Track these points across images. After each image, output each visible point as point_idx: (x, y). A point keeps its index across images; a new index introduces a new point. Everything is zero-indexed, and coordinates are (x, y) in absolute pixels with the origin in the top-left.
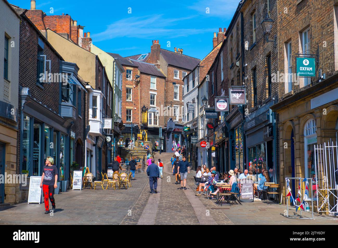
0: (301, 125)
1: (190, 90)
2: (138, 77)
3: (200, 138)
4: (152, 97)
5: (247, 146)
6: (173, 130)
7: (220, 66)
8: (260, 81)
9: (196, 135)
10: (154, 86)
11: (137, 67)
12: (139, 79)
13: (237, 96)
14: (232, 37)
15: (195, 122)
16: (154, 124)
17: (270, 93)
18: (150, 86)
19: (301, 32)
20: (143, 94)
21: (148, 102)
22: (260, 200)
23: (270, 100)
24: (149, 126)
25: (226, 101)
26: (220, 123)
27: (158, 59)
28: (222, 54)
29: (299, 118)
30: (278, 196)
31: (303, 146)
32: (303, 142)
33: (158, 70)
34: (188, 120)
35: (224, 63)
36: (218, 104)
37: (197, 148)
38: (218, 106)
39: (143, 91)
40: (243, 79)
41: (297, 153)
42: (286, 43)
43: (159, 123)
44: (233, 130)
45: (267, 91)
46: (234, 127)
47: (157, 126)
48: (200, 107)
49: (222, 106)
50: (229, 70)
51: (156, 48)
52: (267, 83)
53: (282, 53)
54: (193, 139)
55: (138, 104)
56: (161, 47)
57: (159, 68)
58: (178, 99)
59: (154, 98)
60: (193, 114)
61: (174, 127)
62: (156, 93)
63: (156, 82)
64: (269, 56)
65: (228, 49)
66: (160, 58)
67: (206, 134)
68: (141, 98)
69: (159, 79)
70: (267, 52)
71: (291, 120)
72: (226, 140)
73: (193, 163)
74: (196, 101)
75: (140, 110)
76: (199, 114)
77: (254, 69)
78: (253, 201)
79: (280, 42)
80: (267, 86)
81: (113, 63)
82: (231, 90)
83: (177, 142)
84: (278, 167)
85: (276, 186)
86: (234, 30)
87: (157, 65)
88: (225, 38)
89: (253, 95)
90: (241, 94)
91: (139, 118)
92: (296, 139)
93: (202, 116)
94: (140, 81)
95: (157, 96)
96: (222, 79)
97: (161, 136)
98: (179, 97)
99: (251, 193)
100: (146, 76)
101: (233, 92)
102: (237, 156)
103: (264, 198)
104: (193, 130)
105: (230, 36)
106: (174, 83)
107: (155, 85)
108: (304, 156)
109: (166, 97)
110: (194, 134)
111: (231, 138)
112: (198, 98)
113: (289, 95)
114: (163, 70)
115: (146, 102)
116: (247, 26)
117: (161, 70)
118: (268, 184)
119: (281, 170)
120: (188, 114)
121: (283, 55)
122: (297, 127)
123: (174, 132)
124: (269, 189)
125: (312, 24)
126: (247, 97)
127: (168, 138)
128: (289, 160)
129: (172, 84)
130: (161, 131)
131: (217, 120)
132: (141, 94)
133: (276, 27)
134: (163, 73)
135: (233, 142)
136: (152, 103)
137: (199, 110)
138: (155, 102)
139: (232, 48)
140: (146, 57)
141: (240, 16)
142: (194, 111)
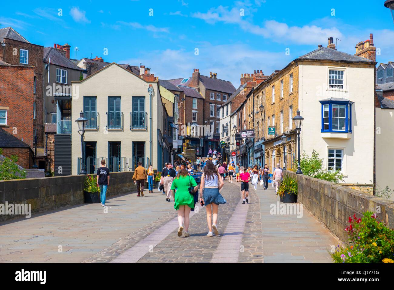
0: (272, 151)
1: (225, 117)
2: (184, 100)
3: (232, 150)
4: (194, 114)
5: (255, 157)
9: (229, 147)
11: (183, 92)
13: (251, 134)
15: (228, 139)
18: (192, 106)
19: (272, 115)
20: (188, 113)
23: (263, 139)
24: (192, 136)
27: (198, 84)
28: (245, 105)
29: (271, 148)
33: (199, 93)
34: (223, 136)
35: (246, 110)
36: (242, 134)
37: (229, 155)
38: (242, 136)
39: (187, 110)
40: (254, 125)
42: (268, 117)
44: (249, 149)
46: (250, 147)
49: (244, 135)
50: (248, 116)
51: (197, 75)
54: (227, 150)
55: (184, 120)
56: (201, 75)
57: (199, 91)
58: (213, 116)
59: (195, 116)
60: (227, 134)
62: (197, 111)
64: (263, 120)
66: (200, 83)
67: (235, 147)
68: (186, 116)
69: (199, 100)
70: (262, 118)
71: (269, 149)
72: (246, 153)
76: (231, 134)
77: (258, 123)
79: (266, 116)
81: (174, 98)
83: (212, 149)
86: (251, 98)
87: (198, 89)
88: (246, 98)
89: (257, 134)
92: (270, 156)
93: (233, 136)
95: (197, 114)
96: (245, 119)
97: (202, 145)
98: (214, 115)
100: (190, 98)
104: (227, 144)
106: (211, 103)
107: (197, 104)
109: (204, 115)
110: (227, 146)
112: (230, 123)
113: (268, 139)
114: (202, 93)
115: (189, 119)
116: (255, 101)
120: (223, 132)
125: (275, 114)
129: (208, 104)
130: (202, 141)
132: (186, 112)
133: (265, 109)
134: (202, 95)
135: (250, 154)
136: (194, 119)
137: (231, 131)
138: (196, 118)
139: (249, 106)
140: (188, 81)
141: (253, 94)
142: (227, 131)
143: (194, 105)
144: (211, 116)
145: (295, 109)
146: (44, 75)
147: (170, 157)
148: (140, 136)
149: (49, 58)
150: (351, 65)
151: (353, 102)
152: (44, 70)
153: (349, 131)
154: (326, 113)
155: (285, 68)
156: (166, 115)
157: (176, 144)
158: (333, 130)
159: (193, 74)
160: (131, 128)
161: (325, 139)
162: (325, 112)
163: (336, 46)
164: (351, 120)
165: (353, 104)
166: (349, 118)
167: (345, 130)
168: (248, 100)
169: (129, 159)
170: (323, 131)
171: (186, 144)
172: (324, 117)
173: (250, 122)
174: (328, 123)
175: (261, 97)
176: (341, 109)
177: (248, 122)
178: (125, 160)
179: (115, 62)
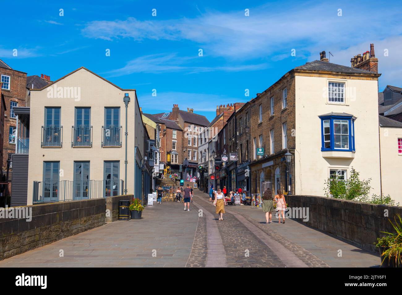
0: (259, 173)
1: (203, 144)
2: (165, 130)
3: (210, 174)
4: (174, 144)
5: (238, 180)
6: (187, 166)
7: (223, 136)
8: (244, 151)
9: (207, 171)
10: (175, 137)
11: (164, 124)
12: (165, 132)
13: (233, 157)
14: (230, 123)
15: (206, 164)
16: (175, 162)
17: (248, 157)
18: (172, 136)
19: (260, 136)
20: (168, 142)
21: (172, 147)
22: (243, 205)
23: (247, 161)
24: (172, 163)
25: (227, 156)
26: (223, 167)
27: (178, 118)
28: (224, 130)
29: (258, 170)
30: (251, 202)
31: (260, 182)
32: (260, 180)
33: (178, 125)
34: (201, 162)
35: (226, 135)
36: (223, 158)
37: (208, 179)
38: (223, 159)
39: (168, 140)
40: (236, 148)
41: (257, 184)
42: (254, 138)
43: (178, 162)
44: (231, 172)
45: (247, 157)
46: (232, 170)
47: (177, 163)
48: (210, 155)
49: (225, 159)
50: (229, 140)
51: (176, 110)
52: (247, 153)
53: (253, 142)
54: (205, 174)
55: (165, 149)
56: (179, 109)
57: (178, 123)
58: (191, 145)
59: (175, 145)
60: (205, 159)
61: (188, 164)
62: (176, 141)
63: (176, 134)
64: (247, 141)
65: (228, 129)
66: (179, 117)
67: (214, 171)
68: (166, 145)
69: (178, 131)
70: (247, 140)
71: (256, 171)
72: (227, 176)
73: (205, 189)
74: (207, 151)
75: (166, 152)
76: (209, 159)
77: (241, 145)
78: (240, 205)
79: (252, 137)
80: (247, 154)
81: (155, 126)
82: (231, 154)
83: (190, 174)
84: (251, 190)
85: (250, 198)
86: (232, 121)
87: (177, 122)
88: (227, 123)
89: (241, 157)
90: (235, 156)
91: (165, 158)
92: (257, 179)
93: (211, 161)
94: (166, 133)
95: (177, 143)
96: (225, 143)
97: (181, 170)
99: (239, 201)
100: (170, 130)
101: (231, 155)
102: (233, 184)
103: (245, 204)
105: (229, 123)
107: (176, 135)
108: (260, 186)
109: (183, 144)
110: (205, 171)
111: (229, 176)
112: (208, 149)
113: (255, 161)
114: (181, 125)
115: (170, 148)
116: (238, 123)
117: (179, 125)
118: (246, 197)
119: (252, 191)
120: (201, 158)
121: (253, 143)
122: (258, 174)
123: (188, 167)
124: (247, 199)
125: (263, 134)
126: (238, 157)
127: (184, 171)
128: (255, 187)
130: (181, 167)
131: (221, 165)
132: (166, 142)
133: (250, 130)
134: (181, 127)
135: (231, 177)
136: (174, 148)
137: (209, 157)
138: (176, 147)
139: (230, 130)
140: (168, 115)
141: (234, 117)
142: (205, 157)
143: (173, 136)
144: (189, 145)
145: (291, 126)
146: (27, 101)
147: (151, 181)
148: (113, 154)
149: (33, 85)
150: (352, 77)
151: (355, 117)
152: (27, 96)
153: (352, 149)
154: (327, 130)
155: (277, 83)
156: (147, 137)
157: (157, 168)
158: (335, 148)
159: (173, 109)
160: (102, 145)
161: (326, 158)
162: (325, 128)
163: (329, 60)
164: (354, 137)
165: (356, 119)
166: (352, 135)
167: (348, 149)
168: (229, 124)
169: (98, 182)
170: (323, 150)
171: (166, 170)
172: (324, 134)
173: (230, 146)
174: (329, 141)
175: (245, 119)
176: (343, 125)
177: (229, 146)
178: (94, 183)
179: (84, 67)
